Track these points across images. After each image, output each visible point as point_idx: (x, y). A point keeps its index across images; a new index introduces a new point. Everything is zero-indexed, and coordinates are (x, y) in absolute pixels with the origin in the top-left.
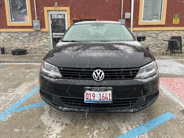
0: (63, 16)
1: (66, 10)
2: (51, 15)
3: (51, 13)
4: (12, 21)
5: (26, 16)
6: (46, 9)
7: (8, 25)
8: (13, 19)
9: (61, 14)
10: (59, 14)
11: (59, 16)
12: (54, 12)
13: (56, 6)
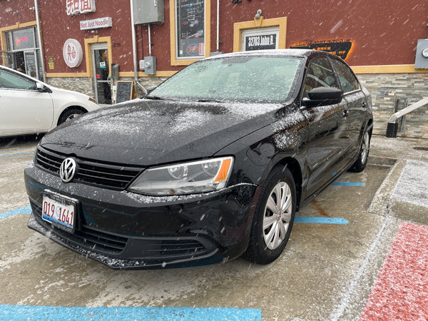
0: (272, 40)
1: (278, 26)
2: (247, 38)
3: (248, 36)
4: (179, 56)
5: (202, 44)
6: (237, 26)
7: (172, 64)
8: (181, 52)
9: (267, 36)
10: (263, 36)
11: (263, 39)
12: (254, 31)
13: (258, 19)
